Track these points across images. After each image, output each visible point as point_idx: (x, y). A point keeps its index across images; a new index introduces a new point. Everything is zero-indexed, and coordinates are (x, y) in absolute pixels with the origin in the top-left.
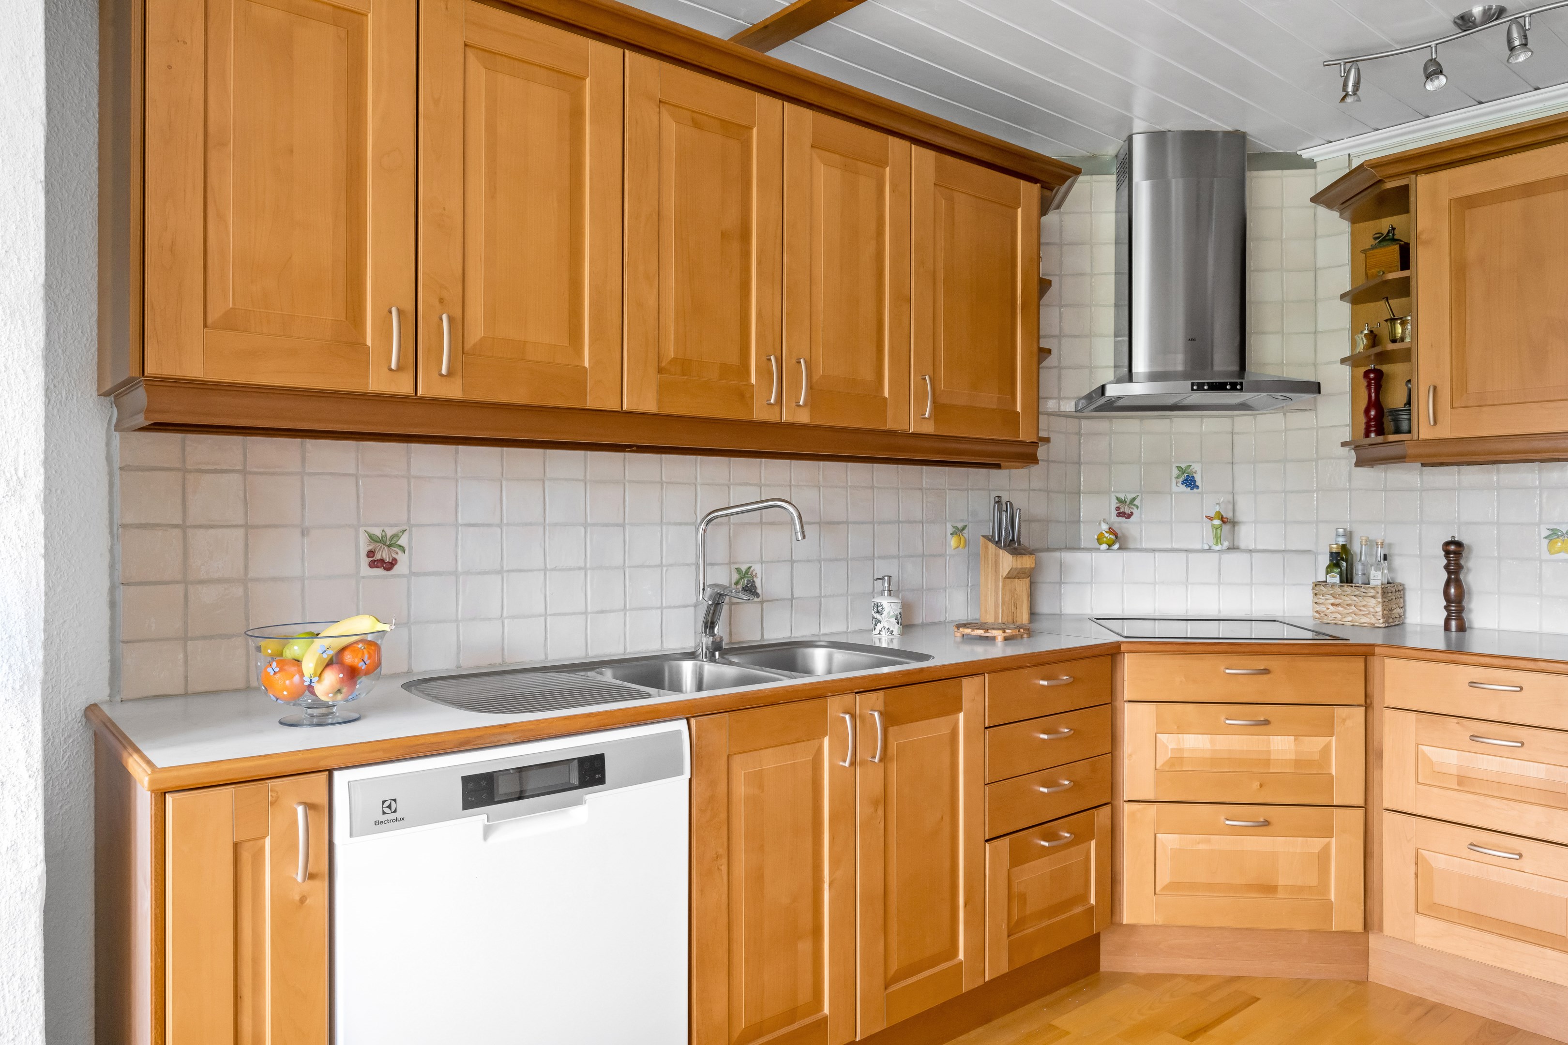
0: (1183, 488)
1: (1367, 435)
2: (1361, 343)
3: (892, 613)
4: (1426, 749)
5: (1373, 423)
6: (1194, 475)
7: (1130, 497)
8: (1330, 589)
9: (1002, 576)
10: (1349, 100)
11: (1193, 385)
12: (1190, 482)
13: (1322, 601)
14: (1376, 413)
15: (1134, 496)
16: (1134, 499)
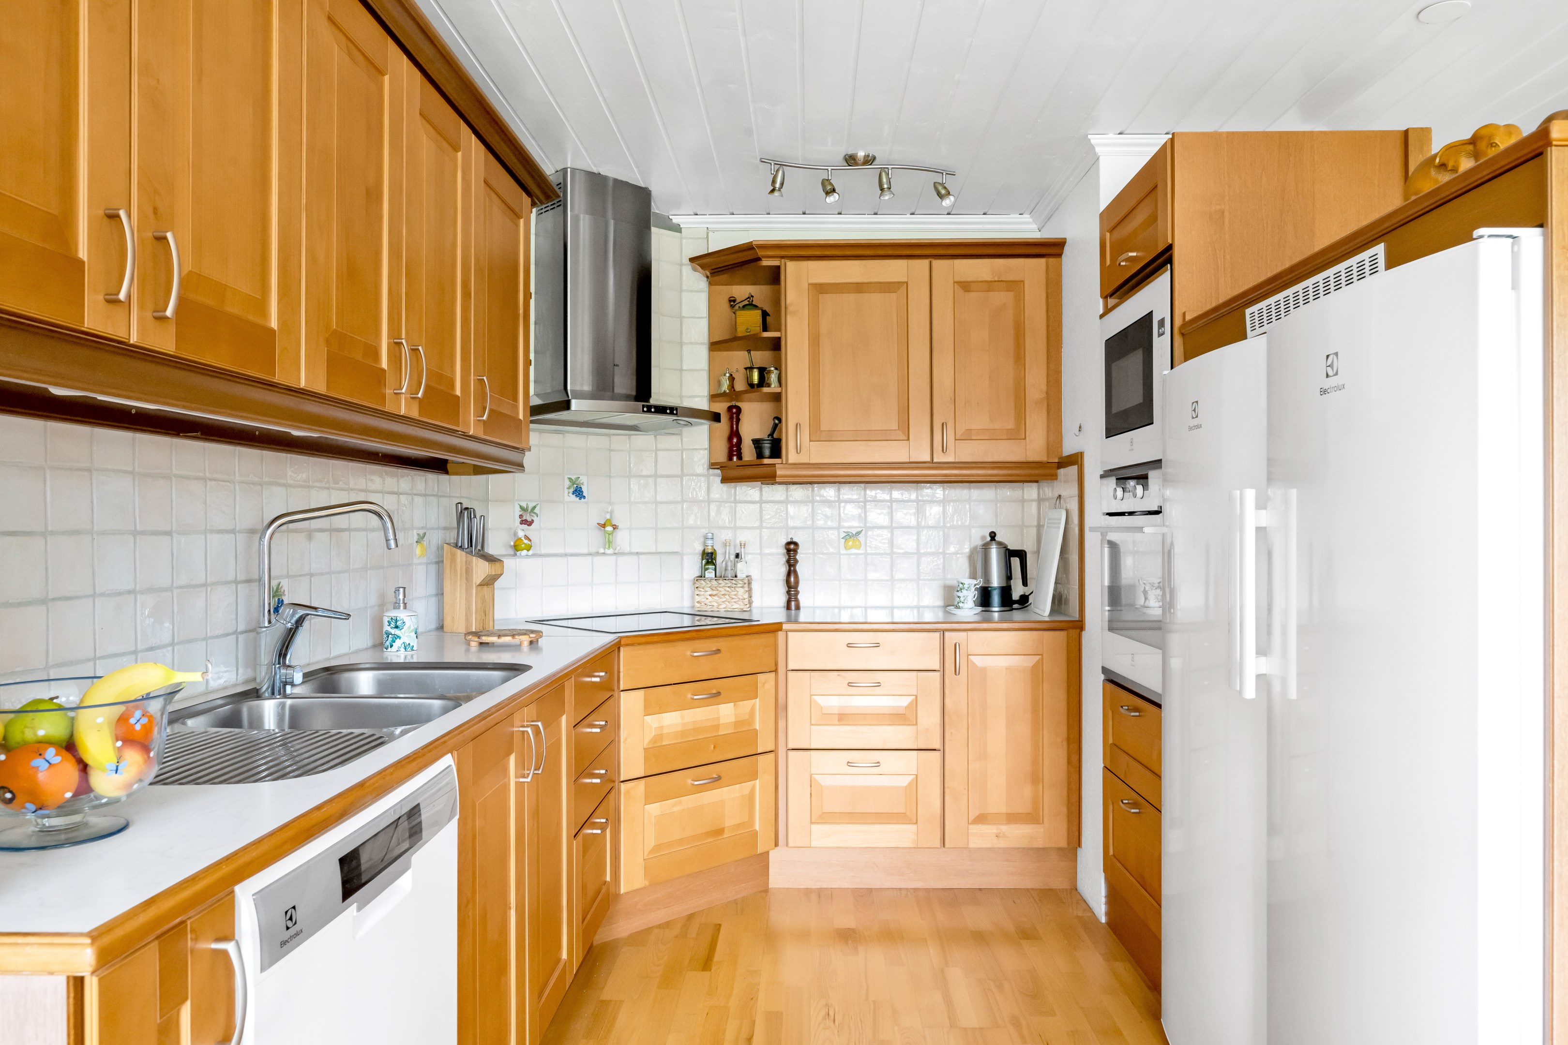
0: (573, 498)
1: (730, 458)
2: (726, 384)
3: (412, 628)
4: (817, 698)
5: (735, 449)
6: (582, 486)
7: (531, 506)
8: (709, 583)
9: (475, 584)
10: (776, 194)
11: (643, 406)
12: (578, 493)
13: (702, 593)
14: (737, 441)
15: (534, 504)
16: (534, 507)
